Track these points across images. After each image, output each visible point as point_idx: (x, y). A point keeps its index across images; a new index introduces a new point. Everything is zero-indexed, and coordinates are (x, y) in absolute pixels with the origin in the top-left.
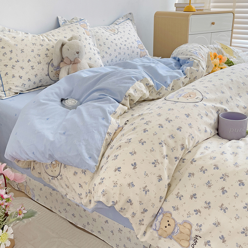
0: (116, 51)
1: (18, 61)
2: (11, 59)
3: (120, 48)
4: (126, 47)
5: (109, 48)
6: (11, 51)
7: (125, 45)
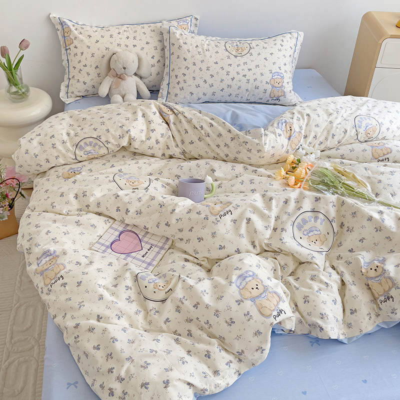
0: (224, 82)
1: (85, 66)
2: (80, 62)
3: (233, 79)
4: (244, 80)
5: (212, 76)
6: (82, 53)
7: (245, 76)
